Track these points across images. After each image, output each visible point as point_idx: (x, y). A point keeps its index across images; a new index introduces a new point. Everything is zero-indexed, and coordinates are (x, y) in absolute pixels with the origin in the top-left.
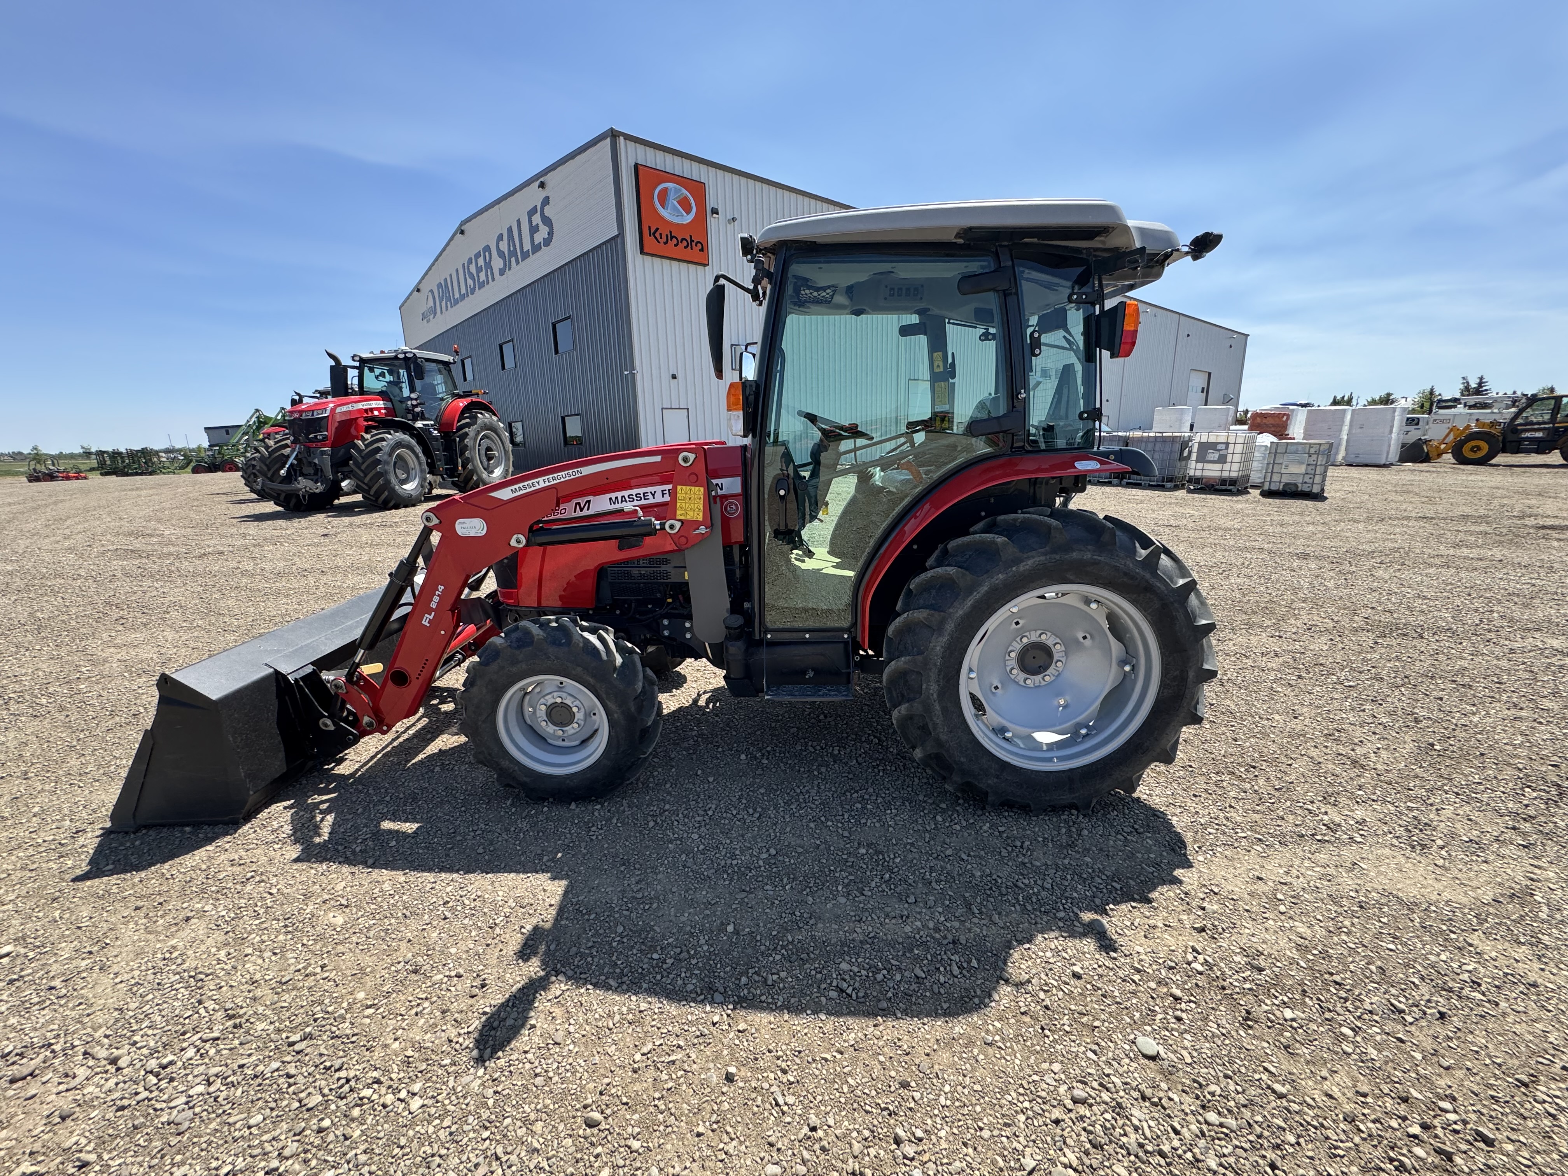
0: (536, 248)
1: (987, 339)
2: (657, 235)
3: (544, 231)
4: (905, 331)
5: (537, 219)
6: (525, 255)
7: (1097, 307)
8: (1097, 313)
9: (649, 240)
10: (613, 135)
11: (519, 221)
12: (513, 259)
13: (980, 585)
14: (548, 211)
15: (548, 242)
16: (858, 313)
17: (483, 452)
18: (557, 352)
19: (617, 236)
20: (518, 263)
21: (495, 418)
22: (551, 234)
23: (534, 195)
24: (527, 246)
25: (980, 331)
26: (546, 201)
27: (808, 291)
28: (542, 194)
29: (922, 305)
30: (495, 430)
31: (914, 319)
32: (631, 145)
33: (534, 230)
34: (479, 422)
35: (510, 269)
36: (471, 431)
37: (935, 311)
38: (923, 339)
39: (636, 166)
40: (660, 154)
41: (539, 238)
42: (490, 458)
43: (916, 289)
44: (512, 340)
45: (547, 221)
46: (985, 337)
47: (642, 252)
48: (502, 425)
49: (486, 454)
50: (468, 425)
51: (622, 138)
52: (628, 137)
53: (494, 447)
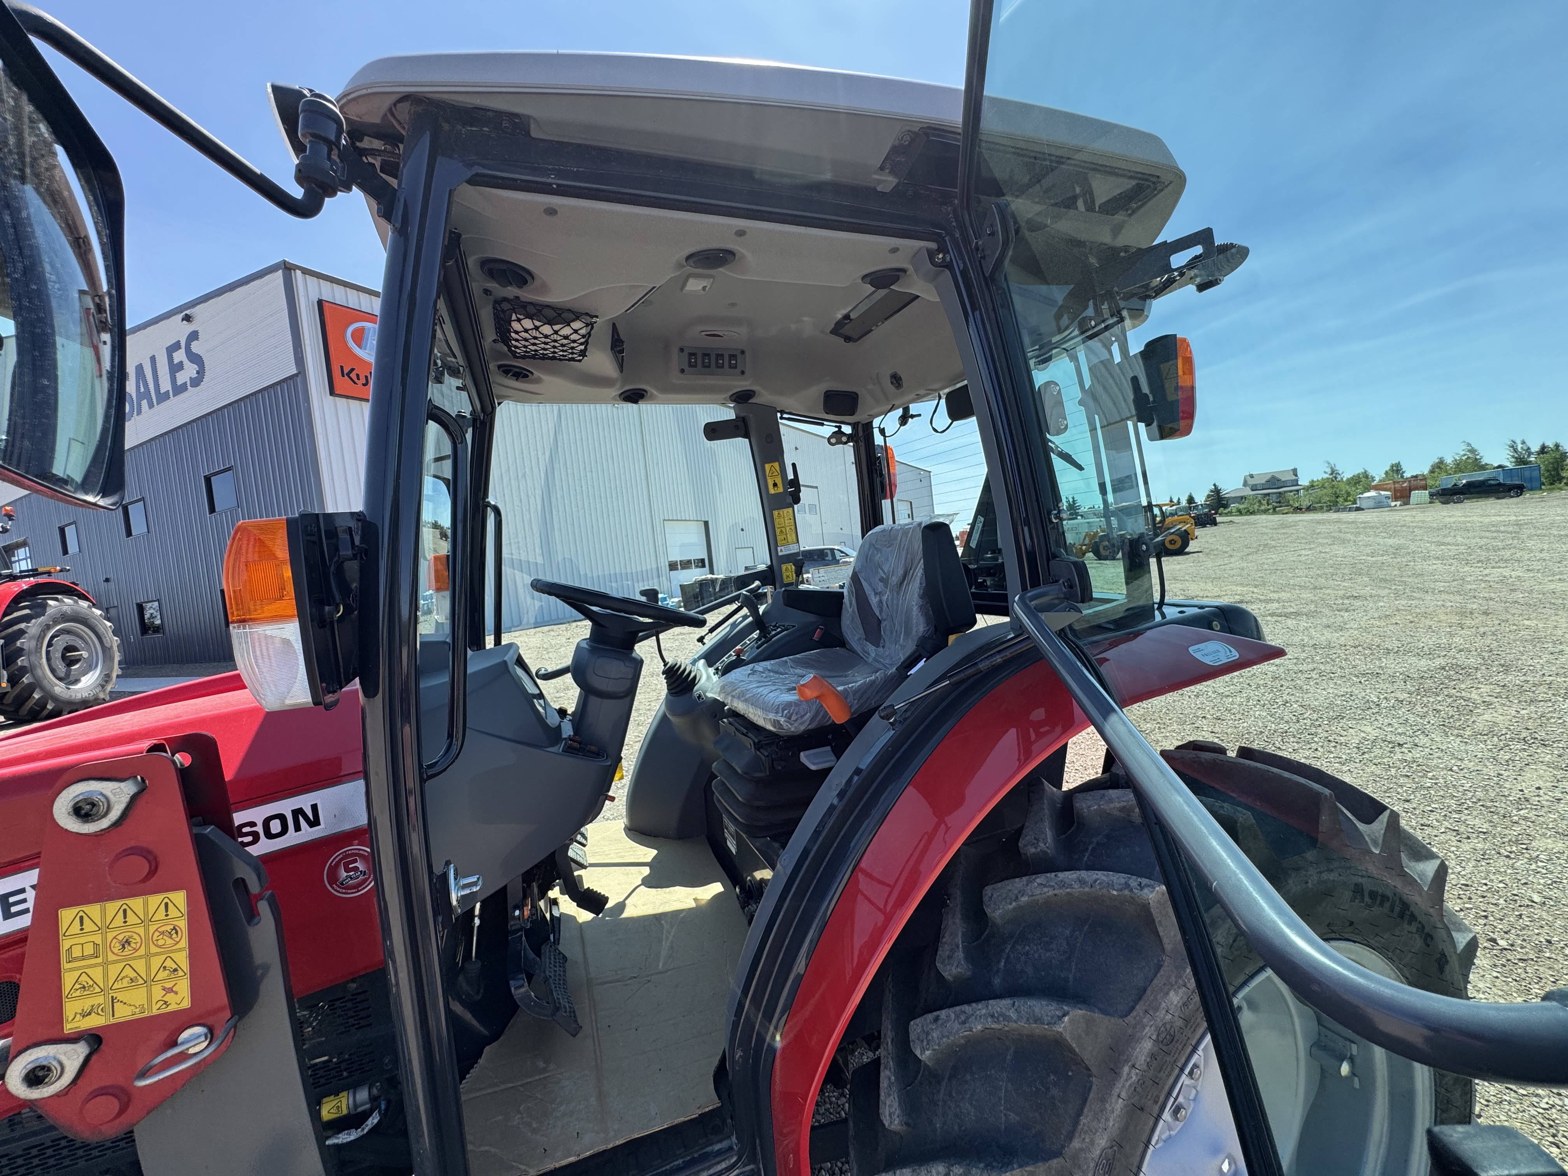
0: (179, 389)
1: (839, 442)
2: (353, 375)
3: (190, 371)
4: (714, 431)
5: (180, 356)
6: (163, 397)
7: (1115, 348)
8: (1117, 359)
9: (341, 383)
10: (288, 268)
11: (153, 359)
12: (144, 403)
13: (1132, 1039)
14: (195, 347)
15: (196, 382)
16: (634, 396)
17: (57, 655)
18: (212, 510)
19: (296, 375)
20: (151, 406)
21: (84, 604)
22: (201, 373)
23: (178, 330)
24: (166, 385)
25: (828, 430)
26: (194, 336)
27: (528, 323)
28: (189, 328)
29: (743, 384)
30: (84, 621)
31: (727, 413)
32: (311, 281)
33: (175, 368)
34: (49, 611)
35: (139, 412)
36: (33, 627)
37: (764, 397)
38: (742, 443)
39: (320, 303)
40: (351, 293)
41: (182, 377)
42: (70, 662)
43: (732, 357)
44: (143, 499)
45: (195, 359)
46: (838, 437)
47: (332, 393)
48: (98, 612)
49: (63, 657)
50: (27, 619)
51: (298, 272)
52: (306, 272)
53: (79, 643)
